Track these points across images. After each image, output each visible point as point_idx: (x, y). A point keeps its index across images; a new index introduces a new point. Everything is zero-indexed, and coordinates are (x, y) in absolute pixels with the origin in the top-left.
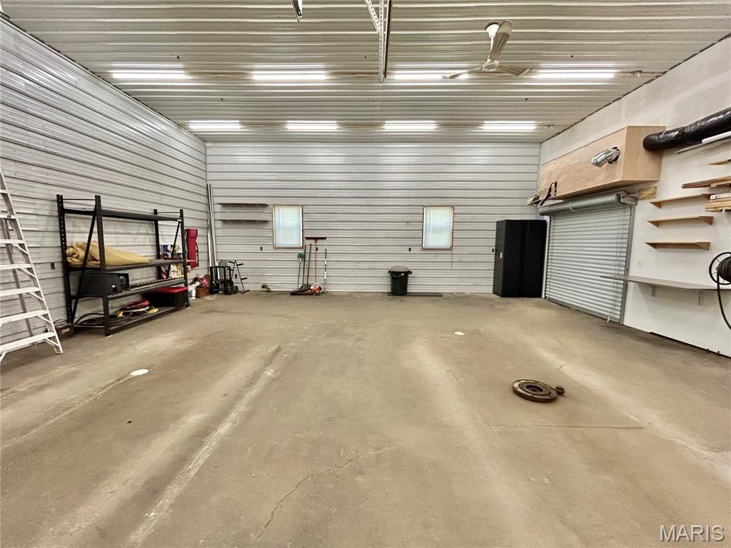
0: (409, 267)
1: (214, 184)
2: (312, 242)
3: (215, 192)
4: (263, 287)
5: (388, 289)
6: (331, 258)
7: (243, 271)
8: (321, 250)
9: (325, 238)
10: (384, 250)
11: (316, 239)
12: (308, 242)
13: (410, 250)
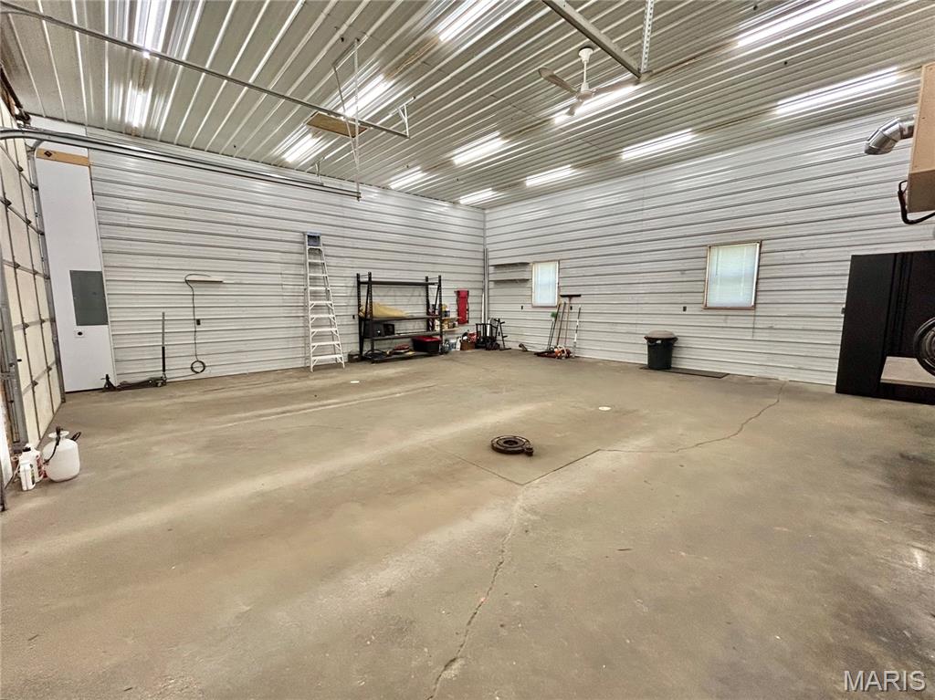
0: (676, 332)
1: (490, 248)
2: (567, 300)
3: (491, 255)
4: (520, 346)
5: (645, 361)
6: (584, 318)
7: (505, 330)
8: (575, 310)
9: (579, 296)
10: (646, 309)
11: (570, 297)
12: (563, 300)
13: (685, 309)
